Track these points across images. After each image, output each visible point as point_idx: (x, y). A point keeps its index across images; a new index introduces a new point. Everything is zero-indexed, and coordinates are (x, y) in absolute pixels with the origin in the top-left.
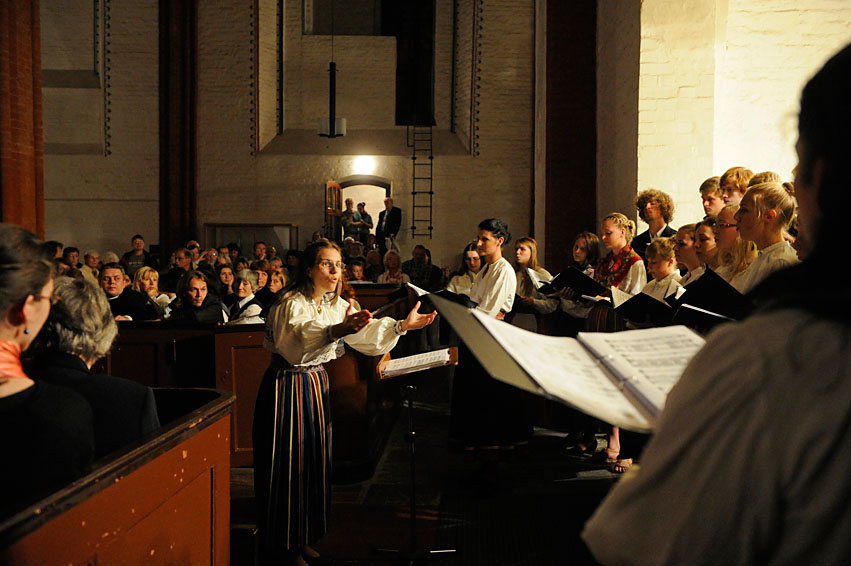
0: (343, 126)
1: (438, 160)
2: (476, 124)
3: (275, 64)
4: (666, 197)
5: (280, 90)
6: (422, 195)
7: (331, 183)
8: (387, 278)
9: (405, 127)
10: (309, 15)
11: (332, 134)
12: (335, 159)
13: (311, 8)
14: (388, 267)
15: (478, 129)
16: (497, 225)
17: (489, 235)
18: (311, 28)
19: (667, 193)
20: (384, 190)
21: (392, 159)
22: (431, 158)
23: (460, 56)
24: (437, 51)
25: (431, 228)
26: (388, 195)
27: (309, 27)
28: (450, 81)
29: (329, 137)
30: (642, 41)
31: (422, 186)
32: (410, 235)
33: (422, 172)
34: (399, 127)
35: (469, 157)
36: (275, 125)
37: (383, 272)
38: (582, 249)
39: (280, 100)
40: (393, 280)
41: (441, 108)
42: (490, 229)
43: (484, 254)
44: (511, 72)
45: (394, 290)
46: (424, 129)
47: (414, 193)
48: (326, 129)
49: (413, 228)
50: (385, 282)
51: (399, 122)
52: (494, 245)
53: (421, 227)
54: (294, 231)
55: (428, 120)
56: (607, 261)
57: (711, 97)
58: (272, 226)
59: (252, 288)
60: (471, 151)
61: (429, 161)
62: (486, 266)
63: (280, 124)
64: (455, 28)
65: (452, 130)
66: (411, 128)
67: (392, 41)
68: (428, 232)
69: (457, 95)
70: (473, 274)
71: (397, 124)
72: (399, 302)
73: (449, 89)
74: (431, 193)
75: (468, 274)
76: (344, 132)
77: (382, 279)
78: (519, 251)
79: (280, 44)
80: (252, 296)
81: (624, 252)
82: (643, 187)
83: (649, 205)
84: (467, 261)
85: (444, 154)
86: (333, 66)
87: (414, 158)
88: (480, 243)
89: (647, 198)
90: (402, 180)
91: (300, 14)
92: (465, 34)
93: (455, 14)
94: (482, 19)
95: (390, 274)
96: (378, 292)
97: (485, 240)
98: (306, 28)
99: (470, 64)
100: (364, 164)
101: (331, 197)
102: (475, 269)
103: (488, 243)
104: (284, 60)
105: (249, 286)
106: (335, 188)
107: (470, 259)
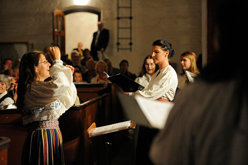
7: (57, 11)
8: (98, 80)
14: (98, 72)
16: (164, 42)
17: (159, 49)
20: (96, 17)
25: (131, 44)
26: (99, 19)
31: (124, 13)
32: (115, 49)
33: (124, 2)
37: (95, 76)
40: (101, 81)
42: (160, 45)
43: (157, 62)
45: (102, 88)
47: (118, 18)
49: (118, 44)
50: (96, 83)
52: (163, 56)
53: (124, 43)
54: (30, 47)
59: (7, 87)
62: (158, 71)
68: (129, 47)
70: (149, 76)
72: (105, 96)
74: (131, 18)
75: (146, 76)
77: (94, 81)
80: (6, 93)
84: (147, 66)
88: (154, 54)
90: (109, 9)
95: (100, 77)
96: (91, 90)
97: (157, 52)
101: (57, 22)
102: (151, 72)
103: (159, 54)
106: (60, 15)
107: (148, 65)
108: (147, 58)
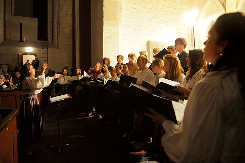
0: (24, 39)
1: (49, 49)
2: (59, 41)
3: (3, 22)
4: (109, 59)
5: (5, 29)
6: (45, 58)
7: (20, 54)
9: (40, 41)
10: (13, 10)
11: (21, 41)
12: (21, 48)
13: (14, 9)
15: (59, 42)
18: (14, 14)
19: (109, 58)
20: (35, 56)
21: (37, 48)
22: (47, 49)
23: (54, 25)
24: (48, 23)
27: (13, 13)
28: (52, 30)
29: (20, 42)
30: (104, 24)
31: (45, 55)
33: (45, 52)
34: (39, 41)
35: (57, 49)
36: (3, 38)
38: (91, 70)
39: (5, 31)
41: (49, 37)
44: (67, 30)
46: (46, 41)
47: (43, 57)
48: (19, 40)
51: (38, 39)
54: (9, 66)
55: (46, 39)
56: (95, 73)
57: (118, 38)
58: (2, 64)
59: (3, 80)
60: (58, 47)
61: (47, 50)
63: (5, 38)
64: (53, 18)
65: (53, 42)
66: (42, 41)
67: (36, 19)
69: (54, 34)
71: (38, 40)
73: (52, 32)
74: (47, 57)
76: (25, 41)
78: (77, 71)
79: (5, 17)
80: (4, 83)
81: (98, 72)
82: (104, 57)
83: (105, 61)
85: (51, 48)
86: (21, 24)
87: (43, 49)
89: (105, 59)
90: (40, 54)
91: (11, 10)
92: (56, 19)
93: (53, 15)
94: (60, 17)
98: (12, 14)
99: (57, 27)
100: (29, 49)
101: (20, 57)
104: (6, 21)
105: (2, 80)
106: (21, 55)
107: (64, 72)
108: (64, 69)
